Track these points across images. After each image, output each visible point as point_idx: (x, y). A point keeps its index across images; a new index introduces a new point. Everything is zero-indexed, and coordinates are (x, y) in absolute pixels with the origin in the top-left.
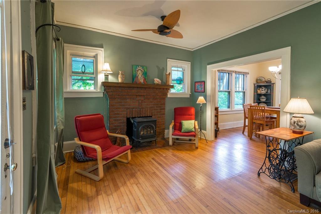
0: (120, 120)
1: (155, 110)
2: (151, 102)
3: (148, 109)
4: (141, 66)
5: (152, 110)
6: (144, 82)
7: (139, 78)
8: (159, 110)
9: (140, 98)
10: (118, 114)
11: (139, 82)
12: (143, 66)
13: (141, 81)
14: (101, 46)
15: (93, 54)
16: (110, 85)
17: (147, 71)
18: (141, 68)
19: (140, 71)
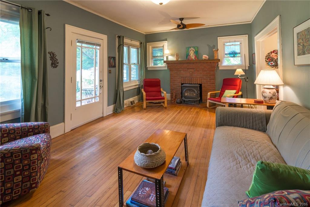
0: (177, 84)
1: (204, 79)
2: (201, 73)
3: (198, 78)
4: (192, 47)
5: (202, 79)
6: (195, 58)
7: (191, 56)
8: (208, 80)
9: (191, 70)
10: (175, 80)
11: (191, 59)
12: (194, 47)
13: (192, 58)
14: (166, 40)
15: (162, 45)
16: (169, 62)
17: (198, 50)
18: (192, 49)
19: (192, 51)
